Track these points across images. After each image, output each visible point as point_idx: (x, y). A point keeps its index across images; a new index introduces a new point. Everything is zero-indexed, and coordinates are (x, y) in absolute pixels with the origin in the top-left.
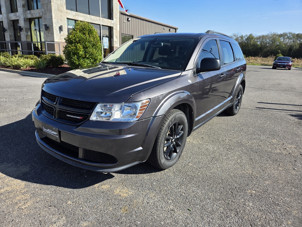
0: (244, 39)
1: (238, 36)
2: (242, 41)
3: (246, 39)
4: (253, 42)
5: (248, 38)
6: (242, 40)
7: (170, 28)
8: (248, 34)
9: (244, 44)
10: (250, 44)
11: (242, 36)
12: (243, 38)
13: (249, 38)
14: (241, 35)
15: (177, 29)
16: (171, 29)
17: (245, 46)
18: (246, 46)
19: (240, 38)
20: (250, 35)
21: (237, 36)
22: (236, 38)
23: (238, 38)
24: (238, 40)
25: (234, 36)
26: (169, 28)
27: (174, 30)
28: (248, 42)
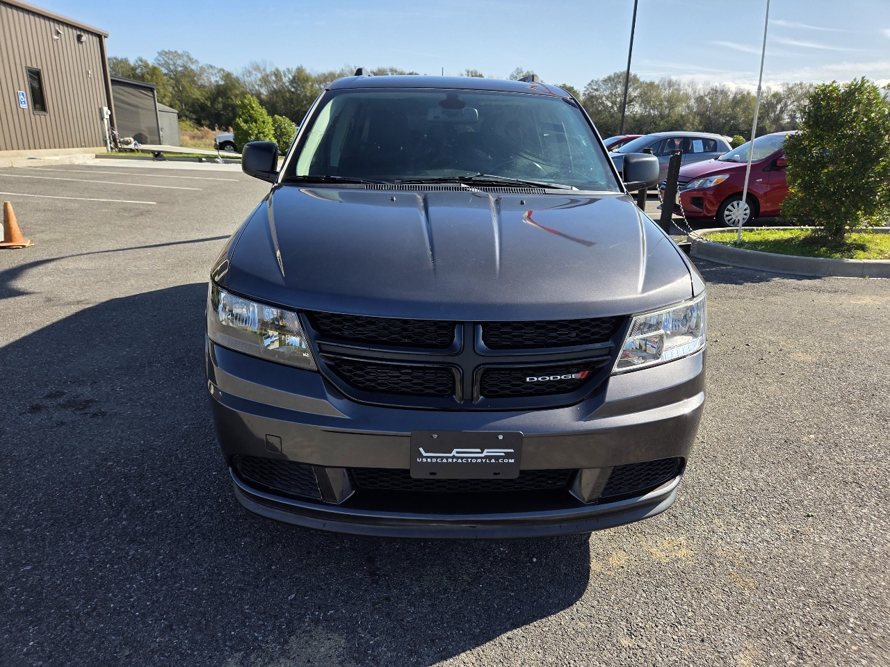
0: (285, 80)
1: (268, 71)
2: (279, 85)
3: (292, 82)
4: (312, 91)
5: (294, 77)
6: (281, 84)
7: (79, 33)
8: (294, 68)
9: (288, 95)
10: (305, 96)
11: (277, 70)
12: (281, 76)
13: (299, 79)
14: (273, 69)
15: (105, 37)
16: (82, 34)
17: (291, 100)
18: (295, 102)
19: (274, 78)
20: (300, 70)
21: (264, 70)
22: (263, 78)
23: (267, 76)
24: (270, 83)
25: (255, 69)
26: (74, 31)
27: (96, 40)
28: (297, 90)
